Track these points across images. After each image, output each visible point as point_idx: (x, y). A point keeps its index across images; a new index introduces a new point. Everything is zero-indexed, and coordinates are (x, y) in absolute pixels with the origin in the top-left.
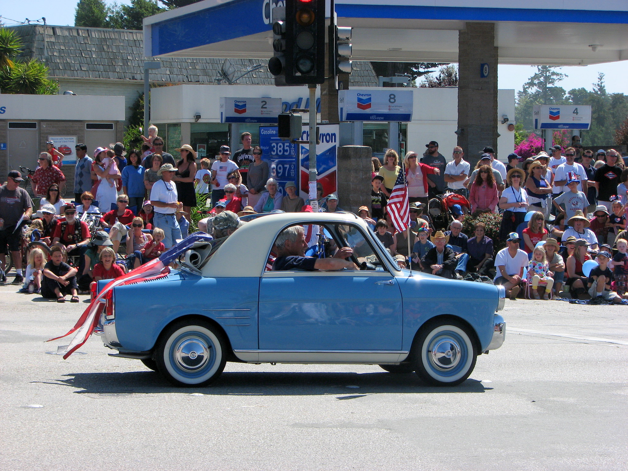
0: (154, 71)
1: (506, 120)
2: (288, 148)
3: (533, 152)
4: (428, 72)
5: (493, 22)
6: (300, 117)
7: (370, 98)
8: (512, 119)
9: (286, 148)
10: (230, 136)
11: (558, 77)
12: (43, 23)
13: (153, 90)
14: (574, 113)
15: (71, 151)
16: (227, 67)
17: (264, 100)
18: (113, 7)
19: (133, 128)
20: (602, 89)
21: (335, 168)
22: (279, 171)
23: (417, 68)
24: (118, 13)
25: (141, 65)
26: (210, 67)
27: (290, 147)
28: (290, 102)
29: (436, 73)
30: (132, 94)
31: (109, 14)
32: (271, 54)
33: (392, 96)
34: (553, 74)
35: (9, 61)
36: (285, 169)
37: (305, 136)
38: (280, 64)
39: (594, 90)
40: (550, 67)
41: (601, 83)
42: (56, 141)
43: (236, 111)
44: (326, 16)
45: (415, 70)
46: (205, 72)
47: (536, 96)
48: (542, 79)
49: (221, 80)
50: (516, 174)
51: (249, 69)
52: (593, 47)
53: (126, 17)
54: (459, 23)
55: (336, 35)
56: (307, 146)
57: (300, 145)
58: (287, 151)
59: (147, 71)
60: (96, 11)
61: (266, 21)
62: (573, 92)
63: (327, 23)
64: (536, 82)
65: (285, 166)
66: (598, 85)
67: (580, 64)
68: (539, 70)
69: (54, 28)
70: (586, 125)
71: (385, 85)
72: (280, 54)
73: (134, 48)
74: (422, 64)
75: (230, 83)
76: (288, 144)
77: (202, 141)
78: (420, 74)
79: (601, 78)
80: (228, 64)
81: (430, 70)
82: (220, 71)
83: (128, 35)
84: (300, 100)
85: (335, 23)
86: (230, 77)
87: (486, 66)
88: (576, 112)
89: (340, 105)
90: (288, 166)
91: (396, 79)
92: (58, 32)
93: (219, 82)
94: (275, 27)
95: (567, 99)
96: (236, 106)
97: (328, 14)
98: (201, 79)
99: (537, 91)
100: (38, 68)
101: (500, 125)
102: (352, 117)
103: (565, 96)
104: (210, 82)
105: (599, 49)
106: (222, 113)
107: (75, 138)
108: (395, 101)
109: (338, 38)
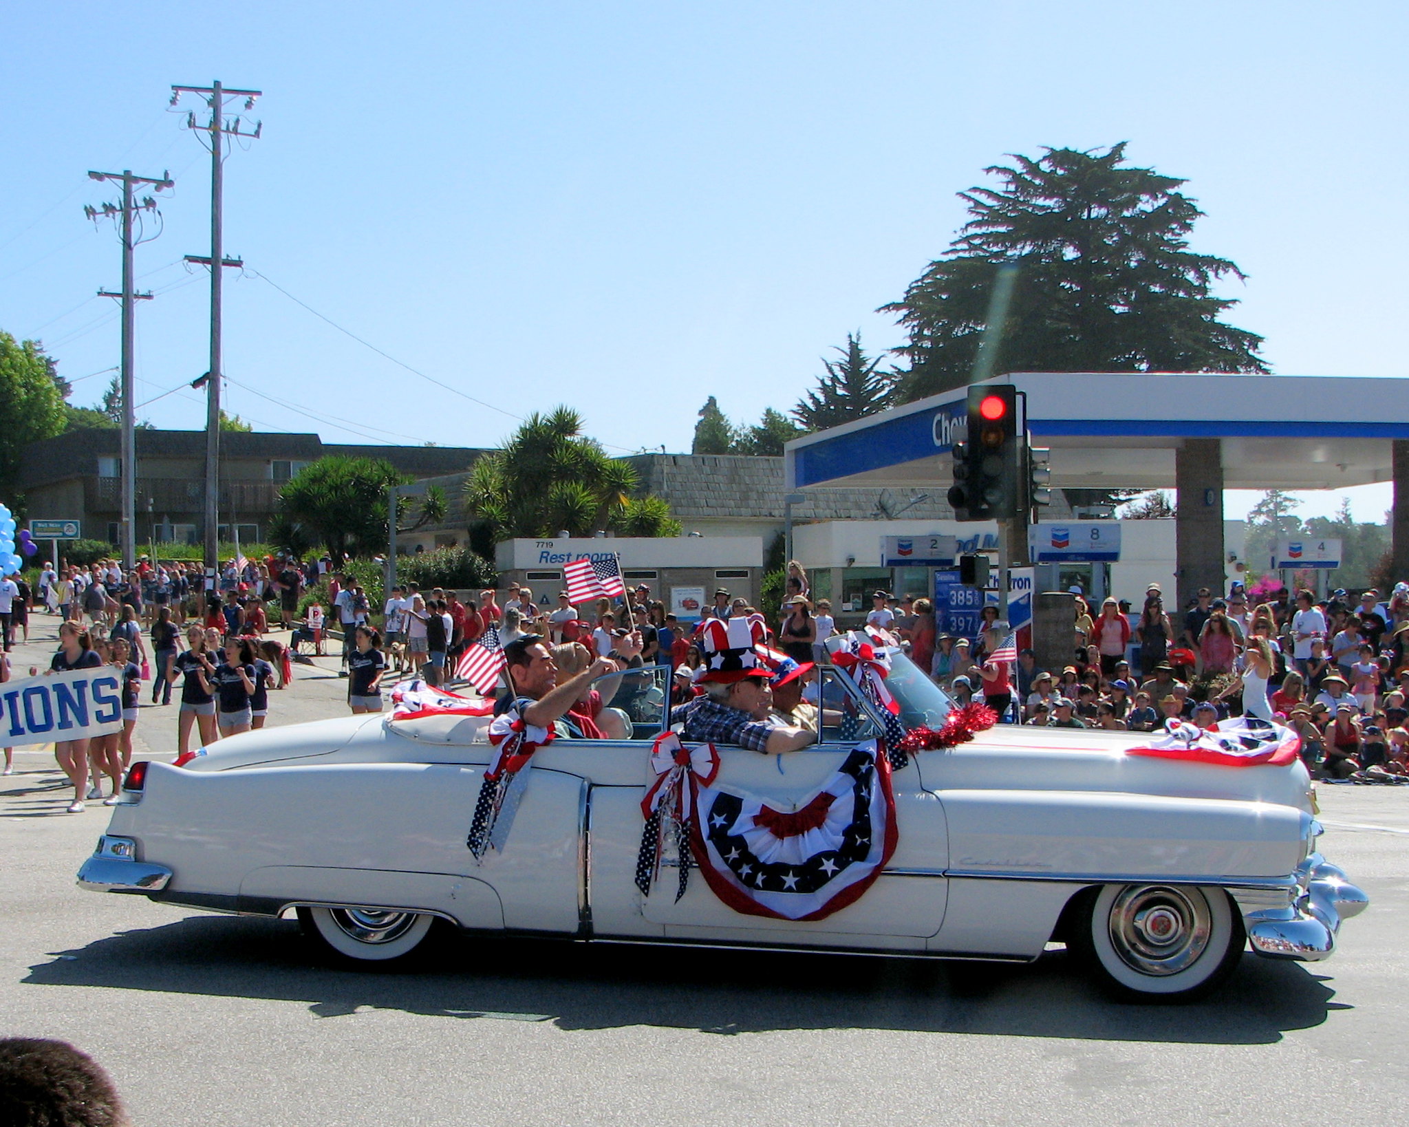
0: (796, 506)
1: (1233, 558)
2: (970, 597)
3: (1266, 598)
4: (1130, 500)
5: (1219, 438)
6: (987, 559)
7: (1067, 535)
8: (1241, 557)
9: (968, 597)
10: (893, 584)
11: (1292, 503)
12: (662, 452)
13: (795, 528)
14: (1319, 548)
15: (698, 605)
16: (885, 498)
17: (934, 538)
18: (741, 430)
19: (772, 574)
20: (1347, 517)
21: (1030, 621)
22: (960, 624)
23: (1117, 495)
24: (745, 435)
25: (779, 498)
26: (863, 498)
27: (973, 595)
28: (965, 541)
29: (1141, 501)
30: (769, 533)
31: (736, 438)
32: (949, 483)
33: (1095, 531)
34: (1286, 499)
35: (622, 498)
36: (967, 622)
37: (992, 582)
38: (962, 494)
39: (1338, 519)
40: (1280, 491)
41: (1347, 510)
42: (678, 595)
43: (900, 552)
44: (1017, 434)
45: (1113, 497)
46: (858, 506)
47: (1265, 527)
48: (1271, 506)
49: (878, 515)
50: (1261, 625)
51: (912, 500)
52: (1342, 466)
53: (756, 440)
54: (1176, 440)
55: (1031, 458)
56: (995, 594)
57: (986, 593)
58: (969, 600)
59: (788, 506)
60: (720, 435)
61: (937, 443)
62: (1311, 522)
63: (1019, 443)
64: (1264, 509)
65: (968, 618)
66: (1343, 513)
67: (1325, 487)
68: (1267, 494)
69: (674, 457)
70: (1335, 564)
71: (1082, 516)
72: (961, 482)
73: (771, 478)
74: (1123, 490)
75: (890, 518)
76: (971, 592)
77: (857, 590)
78: (1120, 502)
79: (1345, 505)
80: (886, 496)
81: (1131, 497)
82: (878, 504)
83: (761, 463)
84: (977, 537)
85: (1029, 444)
86: (889, 511)
87: (1211, 492)
88: (1322, 547)
89: (1030, 543)
90: (970, 619)
91: (1093, 510)
92: (680, 462)
93: (876, 517)
94: (956, 450)
95: (1304, 530)
96: (901, 546)
97: (1019, 431)
98: (853, 513)
99: (1265, 521)
100: (657, 505)
101: (1226, 565)
102: (1044, 557)
103: (1301, 528)
104: (864, 518)
105: (1349, 469)
106: (882, 556)
107: (702, 589)
108: (1098, 537)
109: (1032, 462)
